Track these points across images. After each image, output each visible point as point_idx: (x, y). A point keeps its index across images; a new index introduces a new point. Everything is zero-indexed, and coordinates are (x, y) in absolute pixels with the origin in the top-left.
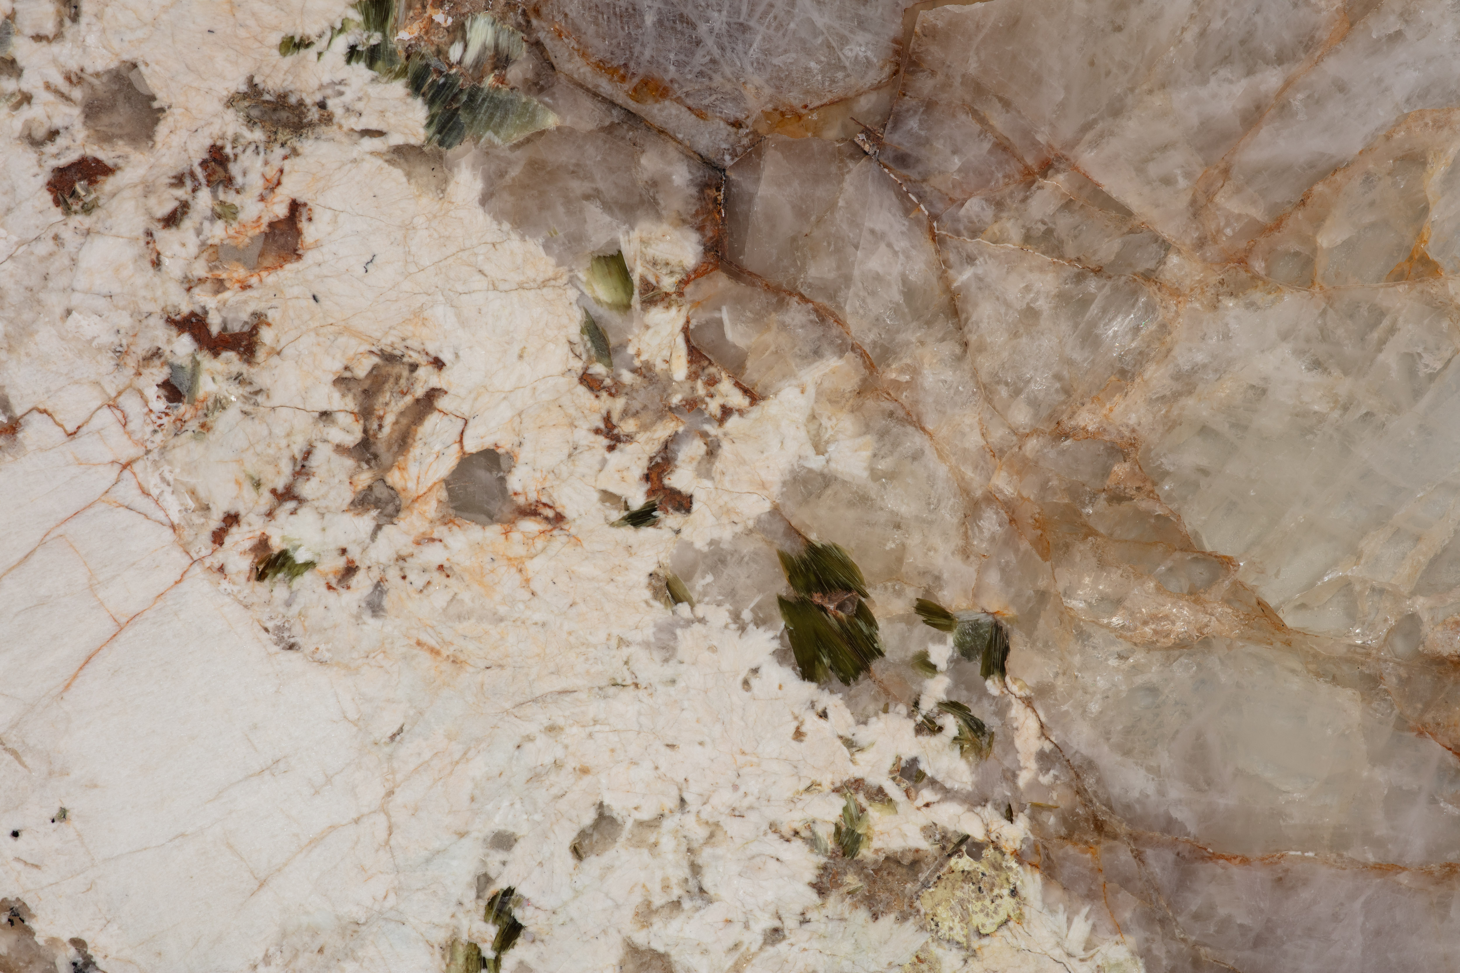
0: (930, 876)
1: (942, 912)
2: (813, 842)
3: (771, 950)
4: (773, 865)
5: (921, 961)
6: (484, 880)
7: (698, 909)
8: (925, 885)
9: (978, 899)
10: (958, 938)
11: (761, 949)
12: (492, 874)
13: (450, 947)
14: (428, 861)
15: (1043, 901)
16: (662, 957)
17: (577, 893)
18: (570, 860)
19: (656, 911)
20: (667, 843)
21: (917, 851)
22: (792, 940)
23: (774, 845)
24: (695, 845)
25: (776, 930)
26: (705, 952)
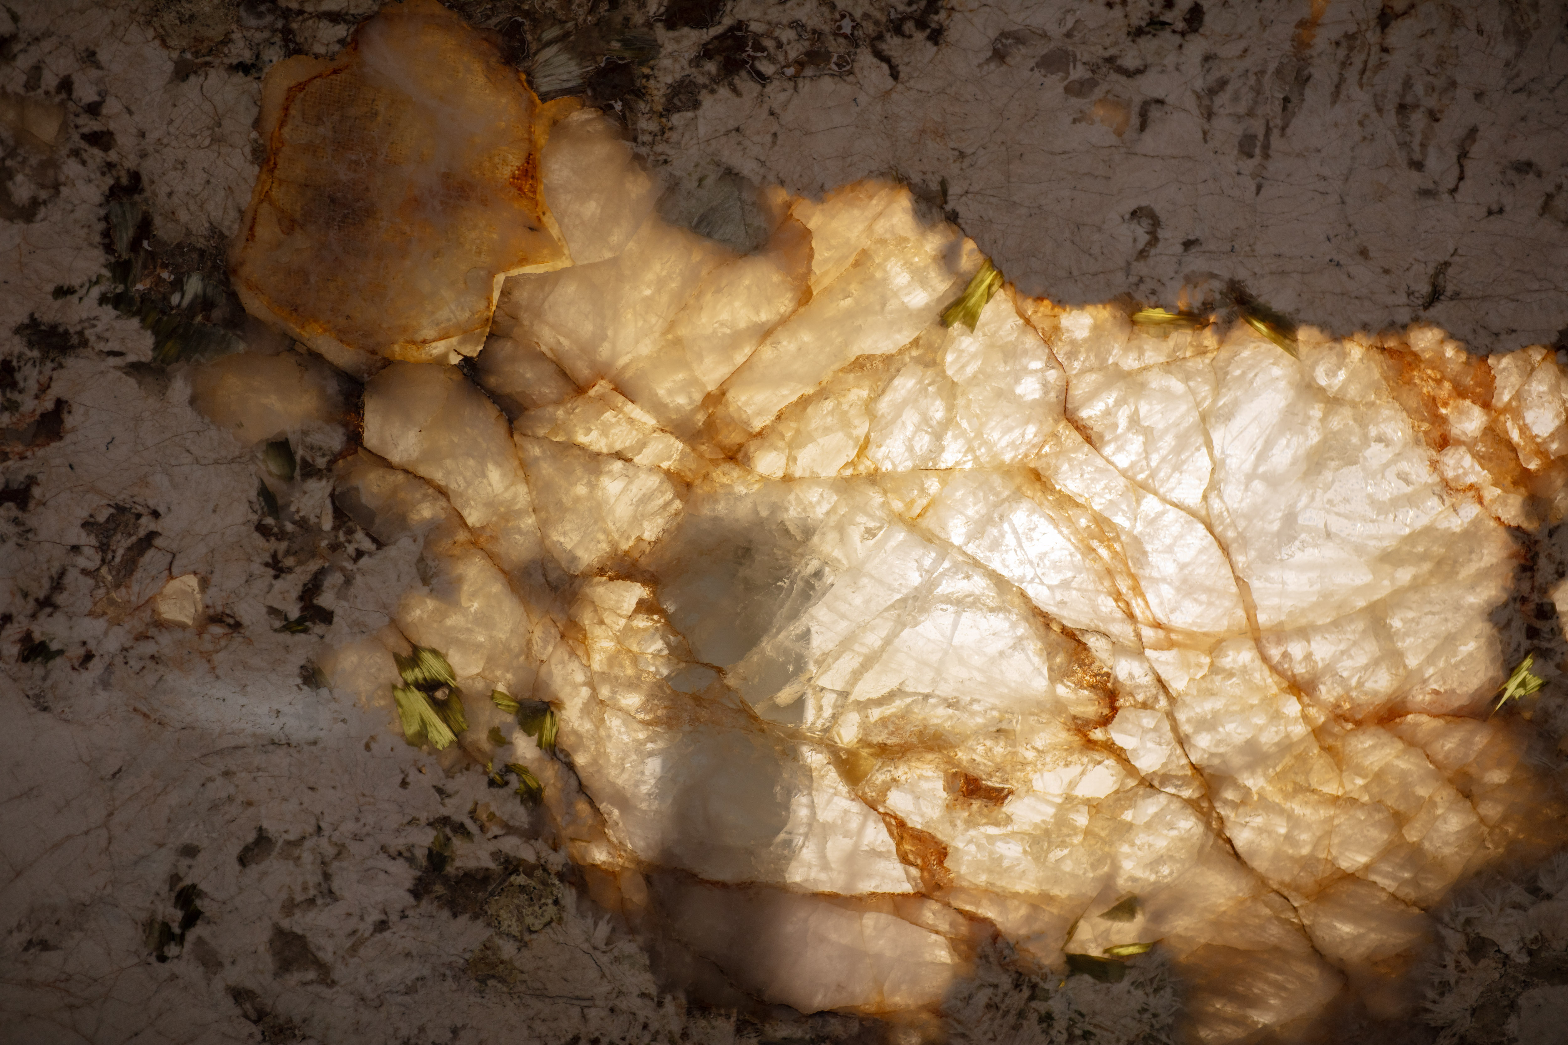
0: (496, 888)
1: (503, 914)
2: (411, 860)
3: (379, 936)
4: (382, 876)
5: (487, 948)
6: (175, 878)
7: (327, 905)
8: (492, 894)
9: (530, 906)
10: (514, 933)
11: (372, 935)
12: (181, 875)
13: (148, 925)
14: (136, 863)
15: (578, 909)
16: (301, 938)
17: (241, 890)
18: (237, 867)
19: (298, 905)
20: (307, 857)
21: (487, 869)
22: (395, 930)
23: (383, 862)
24: (327, 860)
25: (383, 922)
26: (331, 936)
